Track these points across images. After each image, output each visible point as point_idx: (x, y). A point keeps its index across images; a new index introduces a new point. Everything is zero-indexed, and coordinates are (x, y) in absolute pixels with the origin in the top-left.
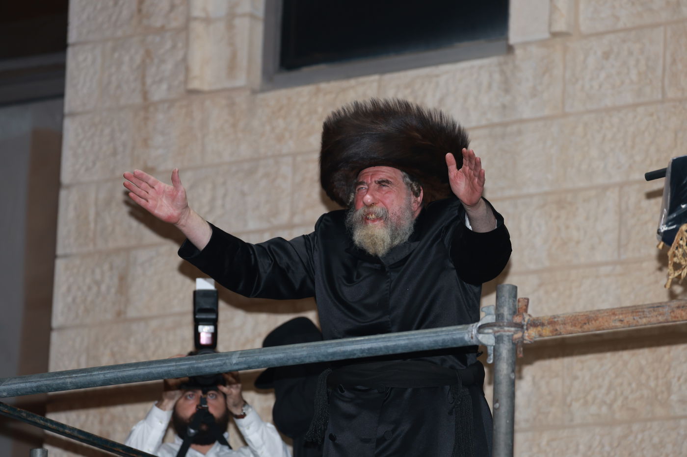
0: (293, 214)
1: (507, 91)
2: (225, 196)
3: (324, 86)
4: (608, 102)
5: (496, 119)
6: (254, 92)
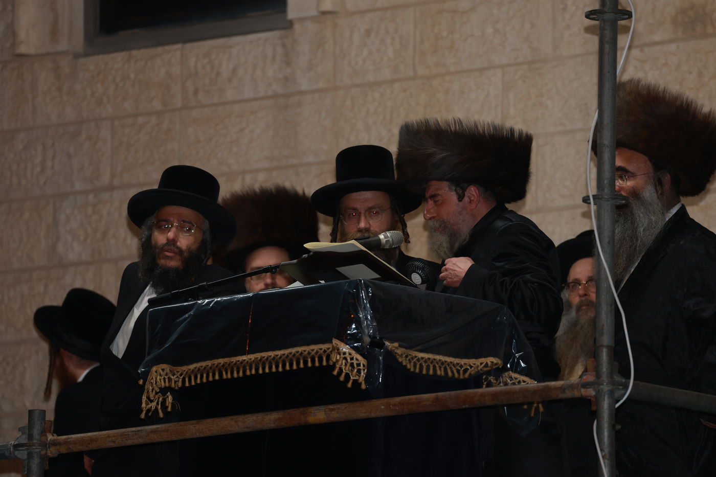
0: (113, 176)
1: (288, 63)
2: (53, 158)
3: (134, 52)
4: (371, 77)
5: (280, 90)
6: (76, 56)
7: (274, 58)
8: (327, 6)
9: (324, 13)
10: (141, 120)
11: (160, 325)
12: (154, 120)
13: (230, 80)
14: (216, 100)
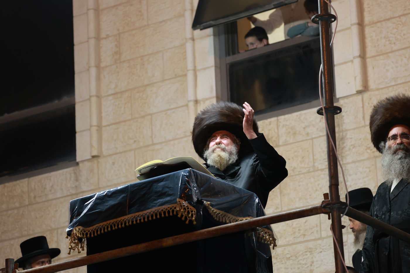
1: (77, 180)
7: (70, 178)
8: (95, 153)
9: (93, 157)
10: (10, 212)
11: (77, 207)
12: (16, 211)
13: (50, 191)
14: (44, 200)
